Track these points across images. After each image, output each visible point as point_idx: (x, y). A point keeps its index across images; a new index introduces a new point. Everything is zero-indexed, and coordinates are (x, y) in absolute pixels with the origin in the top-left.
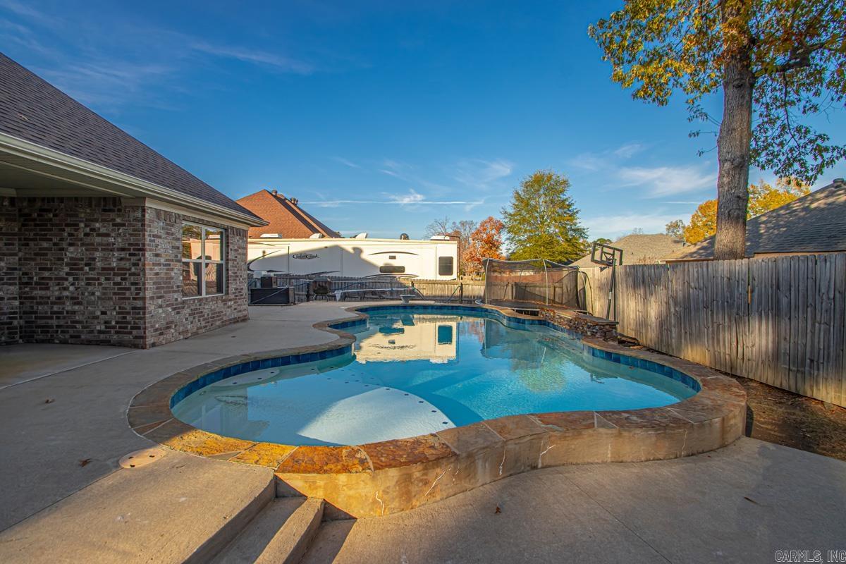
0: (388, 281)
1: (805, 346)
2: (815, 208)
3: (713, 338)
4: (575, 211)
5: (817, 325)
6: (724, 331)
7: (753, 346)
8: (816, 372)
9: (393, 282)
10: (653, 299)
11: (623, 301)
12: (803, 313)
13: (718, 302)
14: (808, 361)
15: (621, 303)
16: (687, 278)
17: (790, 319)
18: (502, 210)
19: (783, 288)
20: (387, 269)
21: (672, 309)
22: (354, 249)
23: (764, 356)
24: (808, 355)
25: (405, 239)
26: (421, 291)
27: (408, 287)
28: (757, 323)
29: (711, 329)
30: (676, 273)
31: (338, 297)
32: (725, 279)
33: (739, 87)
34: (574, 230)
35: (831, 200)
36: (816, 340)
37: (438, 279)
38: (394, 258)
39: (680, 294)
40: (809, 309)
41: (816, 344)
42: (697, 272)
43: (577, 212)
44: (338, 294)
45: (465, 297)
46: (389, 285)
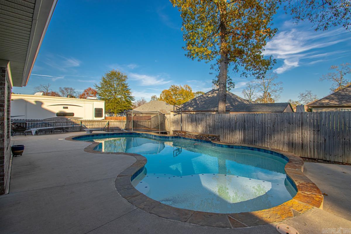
0: (64, 121)
1: (253, 137)
2: (210, 97)
3: (224, 137)
4: (129, 89)
5: (256, 131)
6: (228, 135)
7: (237, 138)
8: (256, 144)
9: (68, 122)
10: (200, 126)
11: (186, 127)
12: (252, 129)
13: (225, 126)
14: (254, 141)
15: (185, 127)
16: (214, 118)
17: (248, 130)
18: (94, 85)
19: (246, 122)
20: (62, 115)
21: (208, 129)
22: (36, 102)
23: (241, 141)
24: (254, 140)
25: (70, 97)
26: (86, 126)
27: (78, 125)
28: (238, 132)
29: (223, 134)
30: (210, 117)
31: (34, 133)
32: (228, 119)
33: (225, 63)
34: (130, 97)
35: (213, 95)
36: (256, 135)
37: (94, 120)
38: (67, 108)
39: (211, 124)
40: (253, 127)
41: (256, 136)
42: (218, 117)
43: (130, 90)
44: (34, 130)
45: (111, 128)
46: (66, 123)
